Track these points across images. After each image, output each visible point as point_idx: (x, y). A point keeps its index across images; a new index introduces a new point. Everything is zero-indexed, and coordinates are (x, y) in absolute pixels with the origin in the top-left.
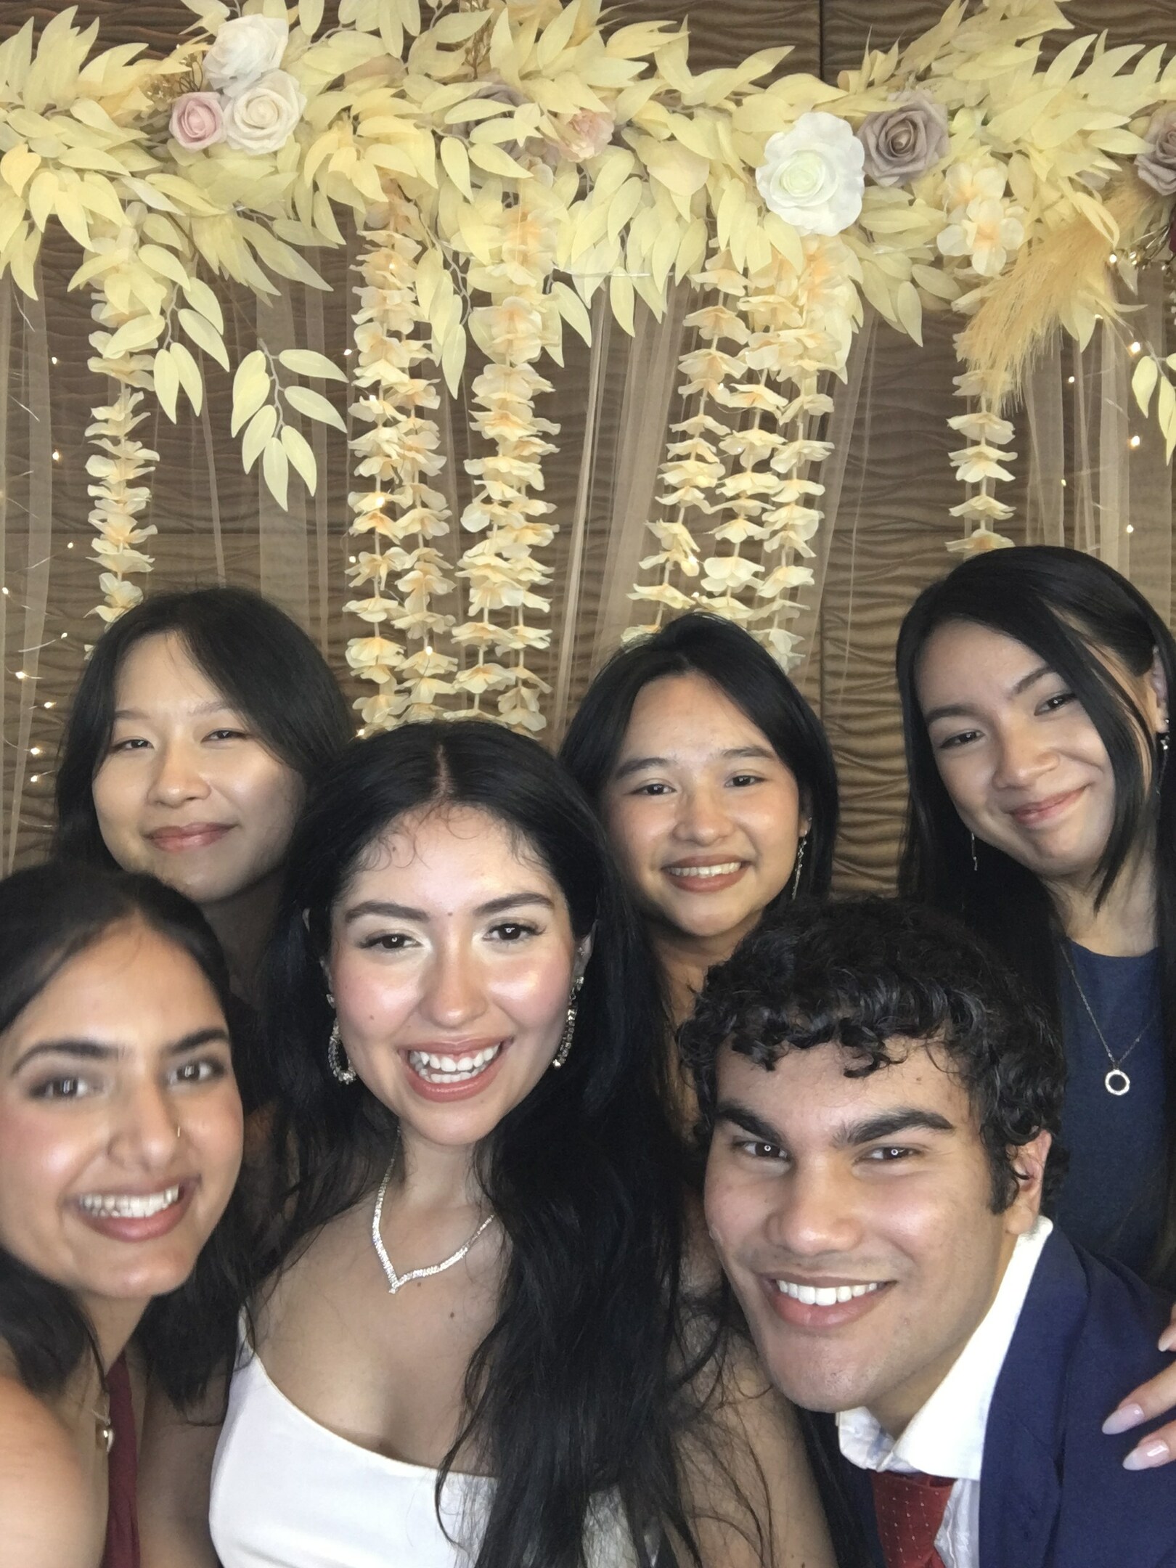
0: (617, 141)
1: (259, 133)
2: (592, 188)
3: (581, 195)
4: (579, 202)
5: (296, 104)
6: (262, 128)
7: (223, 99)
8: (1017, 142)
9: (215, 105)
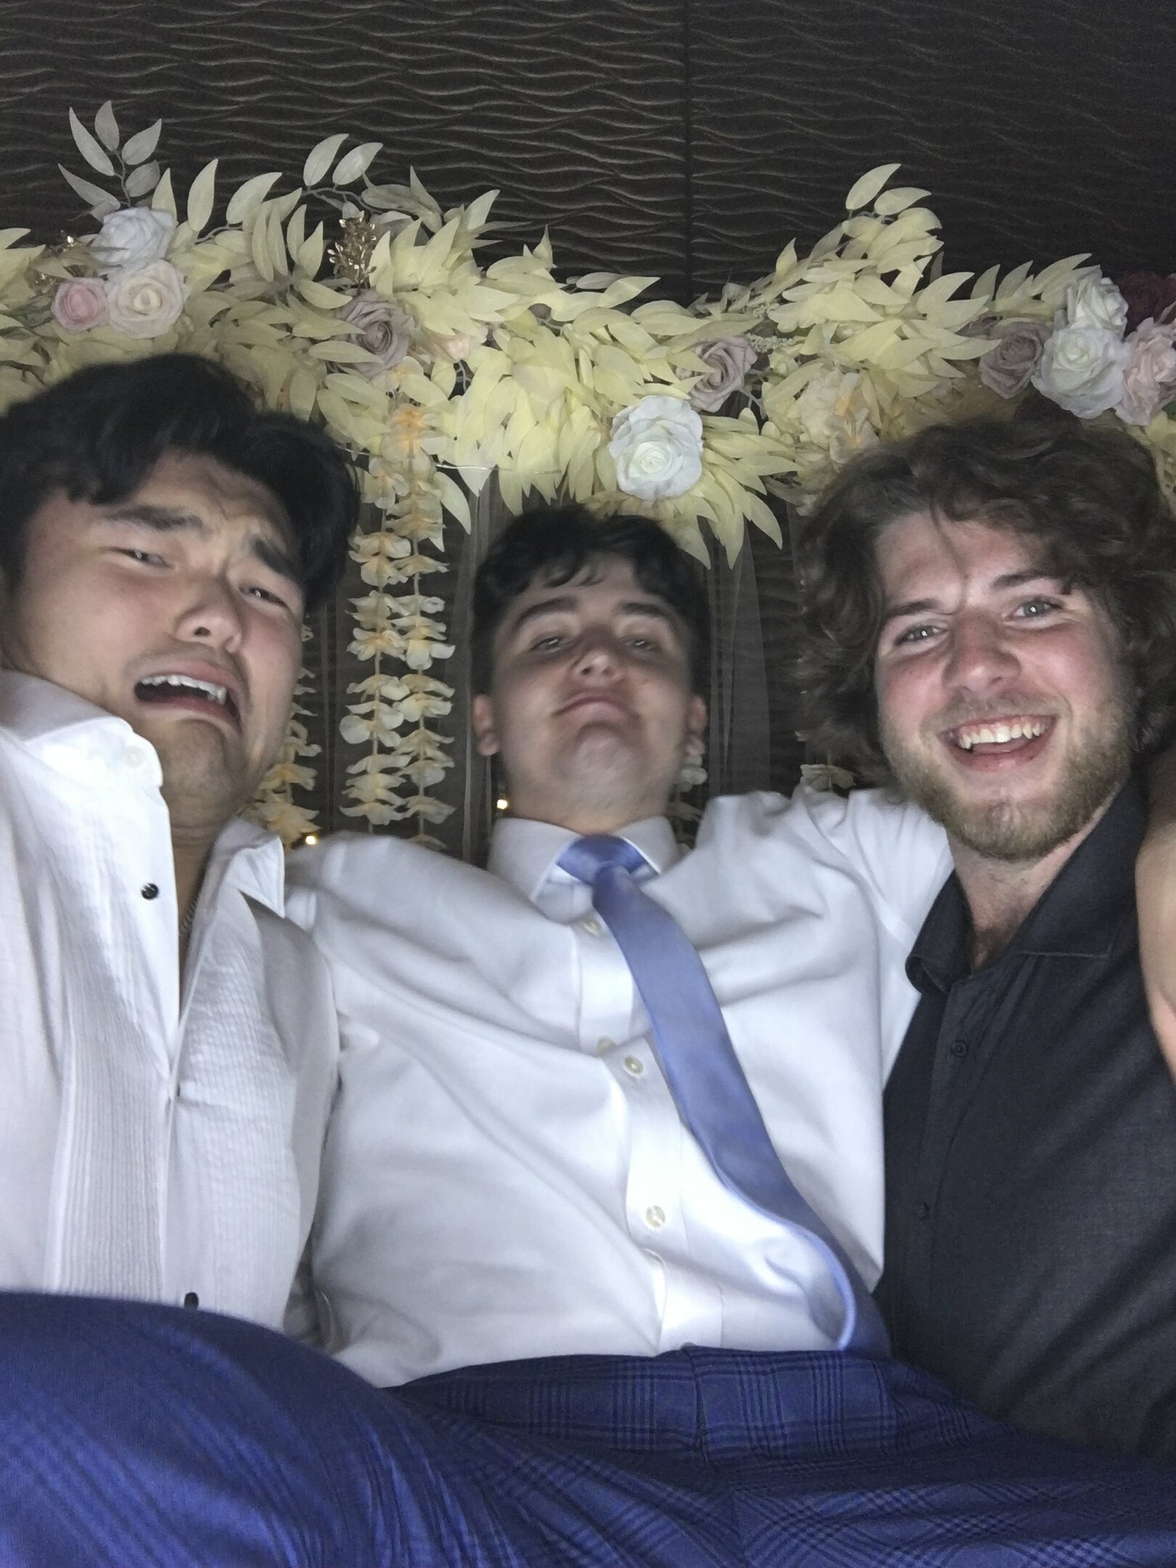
0: (490, 343)
1: (141, 318)
2: (468, 384)
3: (459, 390)
4: (457, 397)
5: (179, 297)
6: (145, 314)
7: (108, 285)
8: (862, 362)
9: (98, 291)
